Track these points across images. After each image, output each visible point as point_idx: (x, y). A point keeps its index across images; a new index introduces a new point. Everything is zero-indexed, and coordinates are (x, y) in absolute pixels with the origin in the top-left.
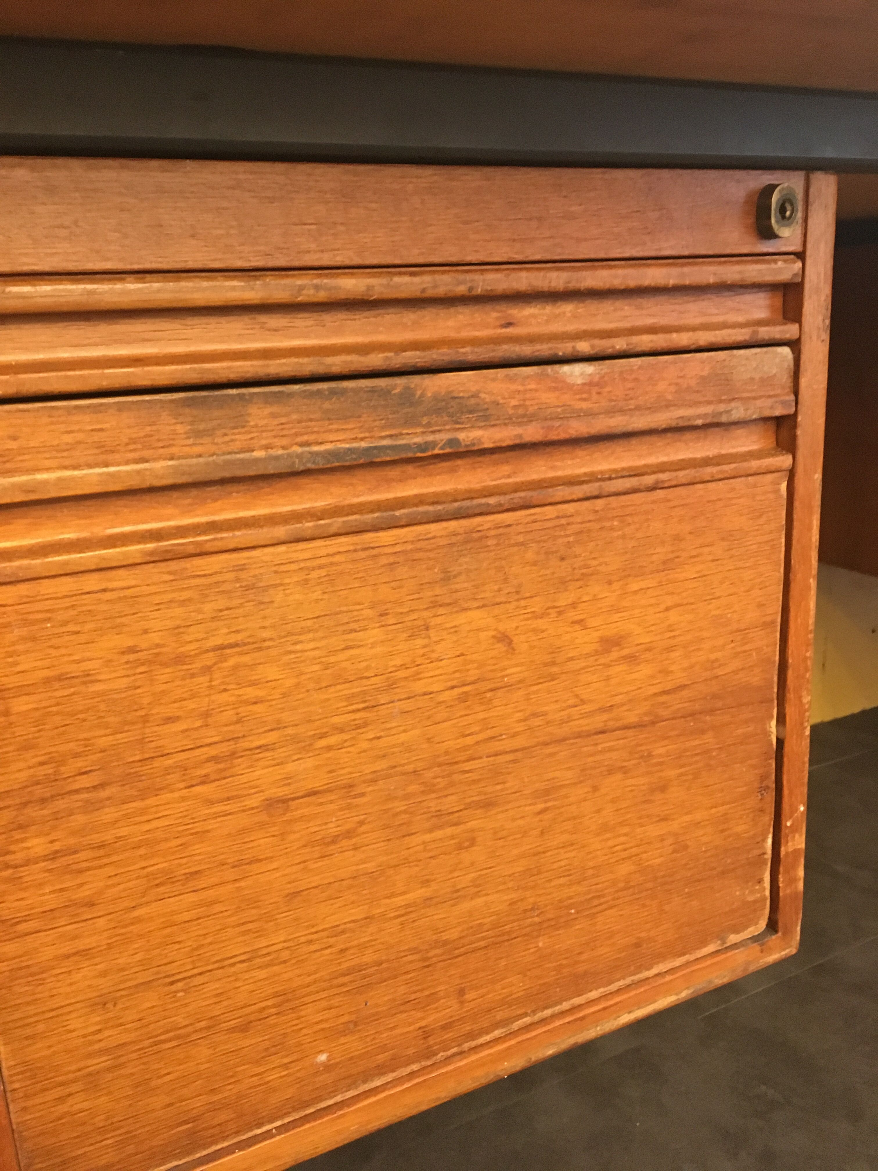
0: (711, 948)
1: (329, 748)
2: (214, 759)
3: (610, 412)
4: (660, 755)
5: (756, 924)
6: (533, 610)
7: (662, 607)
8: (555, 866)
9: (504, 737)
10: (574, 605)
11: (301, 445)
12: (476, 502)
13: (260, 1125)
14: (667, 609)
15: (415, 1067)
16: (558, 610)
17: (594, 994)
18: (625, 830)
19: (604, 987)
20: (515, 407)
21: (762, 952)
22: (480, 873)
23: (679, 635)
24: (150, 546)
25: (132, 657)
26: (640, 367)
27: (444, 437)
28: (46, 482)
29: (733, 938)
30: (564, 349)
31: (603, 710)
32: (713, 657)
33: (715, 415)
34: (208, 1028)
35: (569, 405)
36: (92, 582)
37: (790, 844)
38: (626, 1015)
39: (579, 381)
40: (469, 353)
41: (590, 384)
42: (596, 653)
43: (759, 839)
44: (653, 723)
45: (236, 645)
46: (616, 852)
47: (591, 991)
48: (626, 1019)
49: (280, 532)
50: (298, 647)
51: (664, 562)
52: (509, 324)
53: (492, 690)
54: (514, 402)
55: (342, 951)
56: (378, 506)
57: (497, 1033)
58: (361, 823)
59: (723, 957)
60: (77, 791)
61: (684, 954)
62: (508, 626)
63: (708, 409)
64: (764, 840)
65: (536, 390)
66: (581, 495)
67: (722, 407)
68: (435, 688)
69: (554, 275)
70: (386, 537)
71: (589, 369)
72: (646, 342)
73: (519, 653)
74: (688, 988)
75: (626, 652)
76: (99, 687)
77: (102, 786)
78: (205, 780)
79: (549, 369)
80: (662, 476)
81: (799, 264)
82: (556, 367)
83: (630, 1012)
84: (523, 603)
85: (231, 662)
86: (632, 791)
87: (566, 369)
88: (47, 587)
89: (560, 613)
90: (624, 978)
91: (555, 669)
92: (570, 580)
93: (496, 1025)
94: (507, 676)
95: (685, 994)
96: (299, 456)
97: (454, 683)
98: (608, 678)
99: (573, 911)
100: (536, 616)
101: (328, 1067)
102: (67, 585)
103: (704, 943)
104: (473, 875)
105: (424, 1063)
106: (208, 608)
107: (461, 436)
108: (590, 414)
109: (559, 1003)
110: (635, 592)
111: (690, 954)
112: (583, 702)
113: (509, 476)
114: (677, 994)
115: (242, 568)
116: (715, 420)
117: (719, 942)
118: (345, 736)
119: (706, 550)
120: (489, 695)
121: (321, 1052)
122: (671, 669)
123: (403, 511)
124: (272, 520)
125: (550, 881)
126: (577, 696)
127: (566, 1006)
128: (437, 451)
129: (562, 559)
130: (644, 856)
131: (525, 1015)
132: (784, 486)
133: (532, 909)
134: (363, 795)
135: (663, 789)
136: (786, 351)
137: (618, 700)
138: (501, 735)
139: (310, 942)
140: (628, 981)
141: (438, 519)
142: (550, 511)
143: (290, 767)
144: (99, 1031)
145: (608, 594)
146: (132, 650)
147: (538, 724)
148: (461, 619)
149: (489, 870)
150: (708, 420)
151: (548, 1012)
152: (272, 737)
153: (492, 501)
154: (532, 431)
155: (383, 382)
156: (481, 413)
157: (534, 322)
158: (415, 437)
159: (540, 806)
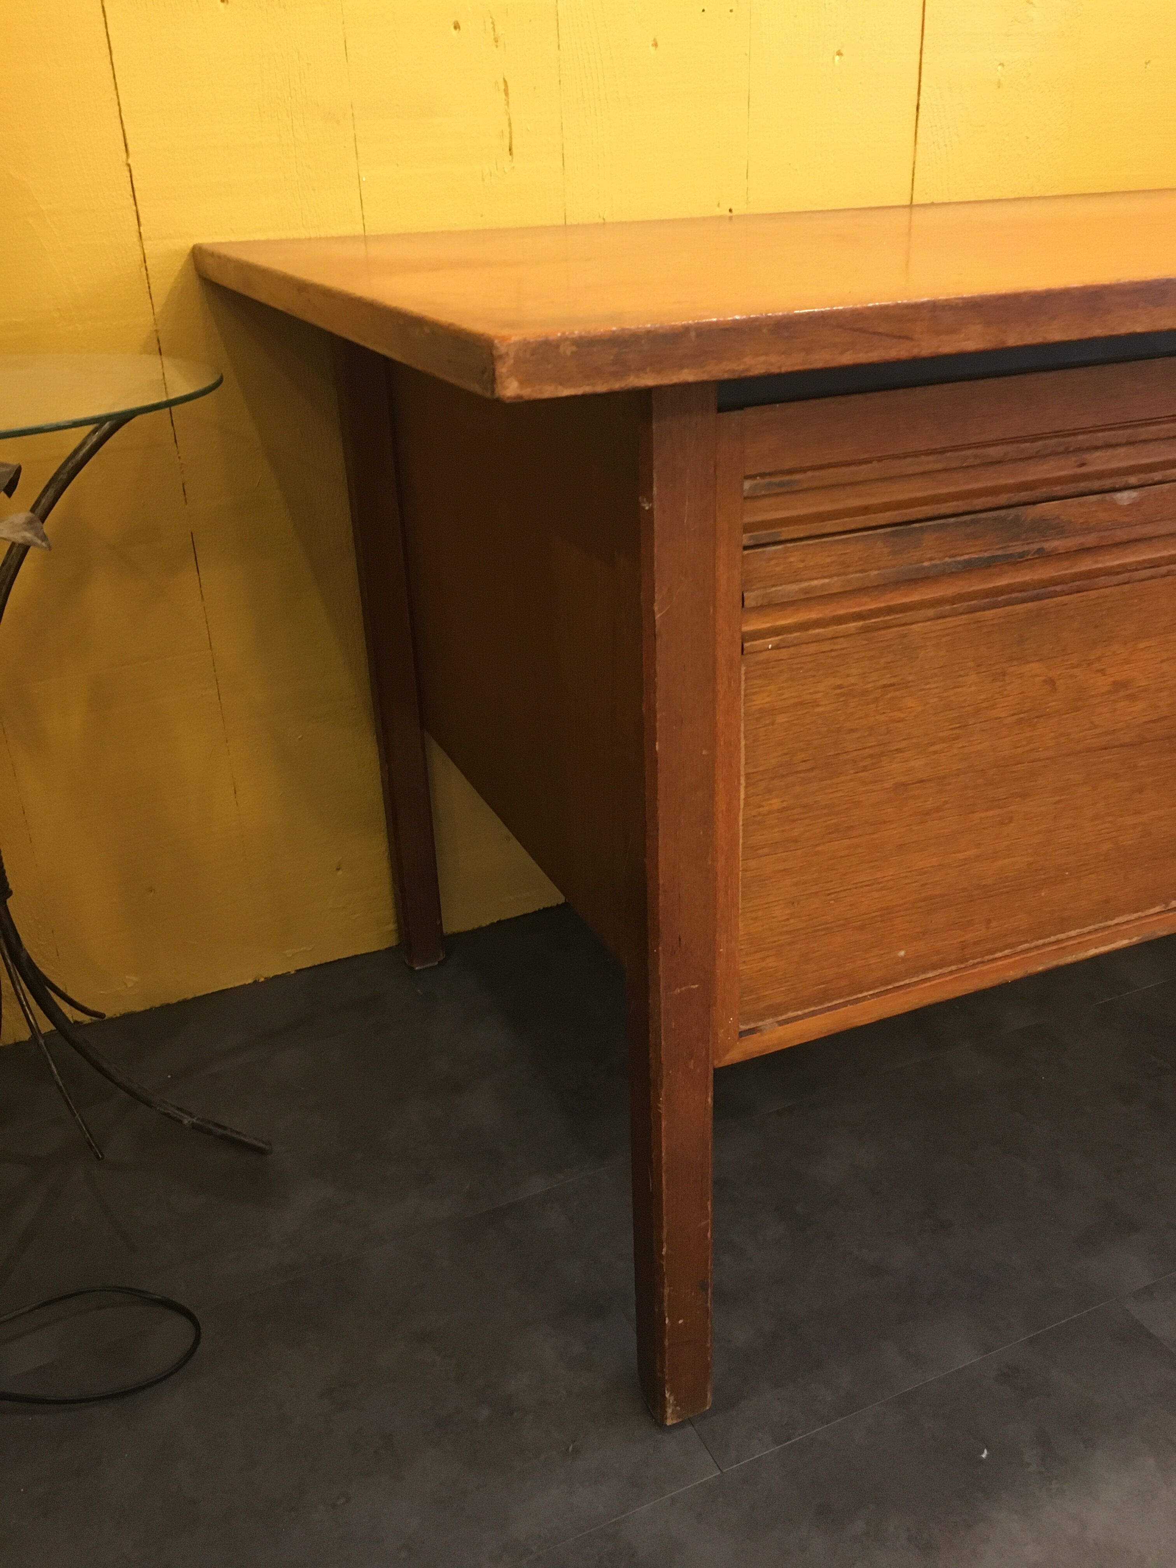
0: (1157, 909)
1: (935, 752)
2: (871, 756)
3: (1144, 523)
4: (1142, 766)
6: (1072, 662)
7: (1159, 660)
8: (1060, 841)
9: (1040, 749)
10: (1099, 659)
11: (950, 557)
12: (1048, 589)
13: (861, 992)
14: (1162, 661)
15: (953, 968)
16: (1088, 662)
17: (1073, 933)
18: (1111, 819)
19: (1080, 928)
20: (1081, 523)
22: (1012, 841)
23: (1167, 680)
24: (861, 621)
25: (838, 691)
27: (1036, 546)
28: (815, 587)
30: (1120, 481)
31: (1108, 733)
34: (843, 925)
35: (1116, 520)
36: (826, 647)
38: (1093, 949)
39: (1126, 504)
41: (1133, 504)
42: (1109, 692)
44: (1141, 743)
45: (894, 685)
46: (1102, 834)
47: (1070, 931)
48: (1093, 952)
50: (928, 686)
51: (1165, 628)
52: (1082, 465)
53: (1037, 717)
54: (1081, 521)
55: (922, 885)
56: (987, 593)
57: (1007, 952)
58: (946, 802)
59: (1165, 916)
60: (797, 772)
61: (1137, 912)
62: (1054, 673)
65: (1096, 511)
66: (1118, 581)
68: (1003, 715)
70: (989, 614)
71: (1134, 494)
73: (1059, 692)
74: (1137, 936)
75: (1129, 692)
76: (819, 709)
77: (812, 769)
78: (865, 769)
79: (1107, 496)
82: (1112, 494)
83: (1096, 948)
84: (1066, 657)
85: (889, 696)
86: (1120, 791)
87: (1118, 495)
88: (804, 649)
89: (1089, 665)
90: (1094, 924)
91: (1080, 704)
92: (1100, 641)
93: (1006, 947)
94: (1049, 707)
95: (1135, 940)
96: (949, 564)
97: (1015, 711)
98: (1115, 710)
99: (1067, 873)
100: (1073, 666)
101: (904, 960)
102: (813, 648)
103: (1153, 905)
104: (1007, 843)
105: (958, 966)
106: (883, 660)
107: (1046, 545)
108: (1130, 525)
110: (1142, 650)
111: (1142, 911)
113: (1067, 569)
114: (1129, 939)
115: (904, 636)
117: (1164, 905)
118: (945, 745)
120: (1035, 720)
121: (901, 950)
122: (1158, 705)
123: (1003, 597)
125: (1055, 851)
126: (1092, 723)
127: (1052, 939)
128: (1029, 557)
129: (1096, 627)
130: (1120, 838)
131: (1027, 942)
133: (1041, 869)
134: (949, 784)
135: (1141, 791)
137: (1119, 726)
138: (1039, 748)
139: (906, 877)
140: (1096, 926)
141: (1024, 601)
142: (1094, 594)
143: (912, 763)
144: (788, 919)
145: (1123, 651)
146: (840, 687)
147: (1063, 741)
148: (1026, 668)
149: (1018, 840)
151: (1041, 942)
152: (904, 744)
153: (1058, 588)
154: (1090, 540)
155: (1002, 513)
156: (1059, 529)
157: (1099, 462)
158: (1017, 548)
159: (1057, 798)
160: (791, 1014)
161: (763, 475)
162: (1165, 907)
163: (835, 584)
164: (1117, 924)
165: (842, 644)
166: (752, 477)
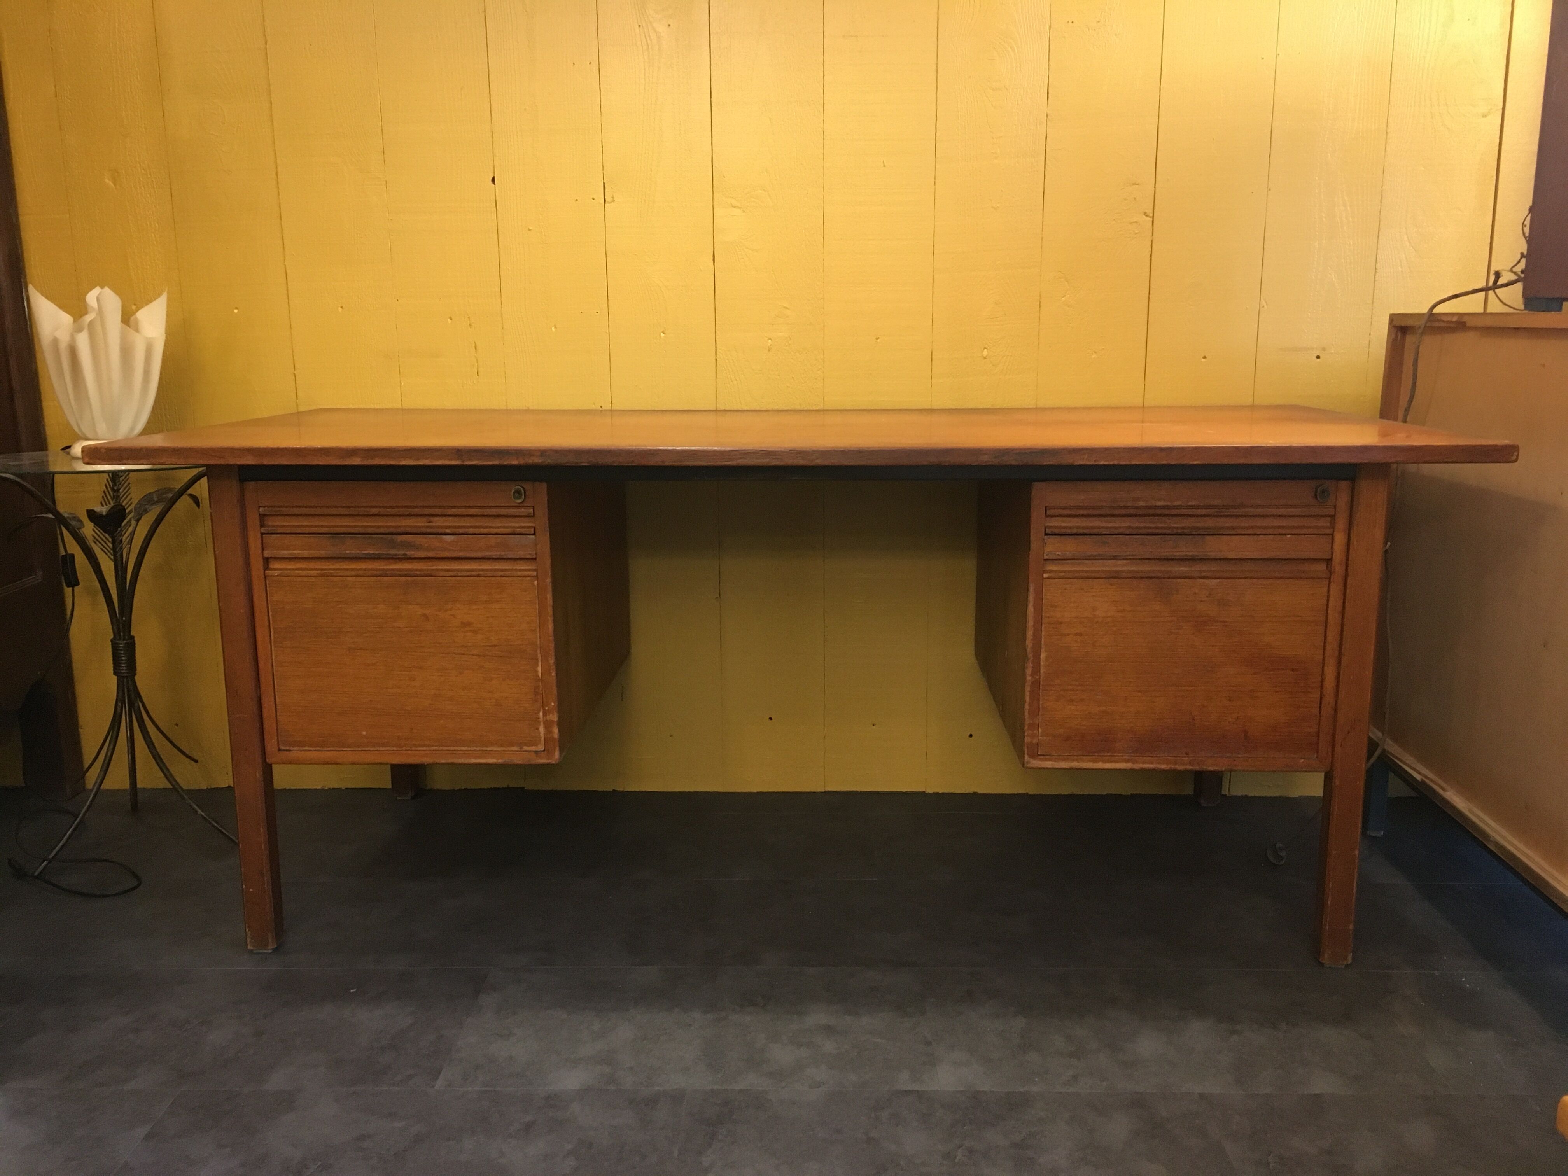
0: (516, 749)
2: (335, 632)
3: (462, 551)
4: (488, 668)
5: (537, 745)
6: (435, 608)
7: (486, 616)
8: (446, 696)
10: (450, 609)
11: (360, 551)
12: (413, 572)
14: (488, 617)
15: (395, 749)
16: (445, 610)
17: (463, 748)
18: (474, 691)
20: (427, 546)
21: (537, 757)
22: (418, 690)
23: (493, 627)
24: (319, 572)
25: (314, 600)
26: (472, 538)
27: (402, 552)
28: (295, 553)
29: (525, 748)
30: (443, 531)
31: (463, 646)
32: (509, 637)
33: (500, 555)
34: (331, 710)
35: (446, 548)
36: (305, 579)
37: (548, 717)
38: (477, 760)
39: (449, 541)
40: (409, 530)
41: (454, 541)
42: (460, 627)
43: (536, 712)
44: (484, 656)
45: (341, 602)
46: (471, 698)
48: (473, 761)
49: (353, 573)
50: (359, 605)
51: (486, 601)
52: (430, 522)
54: (426, 545)
55: (371, 701)
56: (385, 570)
57: (425, 748)
59: (520, 753)
61: (504, 747)
62: (427, 612)
63: (498, 553)
64: (539, 713)
65: (435, 542)
66: (449, 575)
67: (503, 553)
68: (402, 626)
69: (437, 510)
70: (386, 579)
71: (453, 537)
72: (471, 531)
73: (431, 621)
74: (501, 759)
75: (472, 629)
76: (306, 606)
78: (332, 637)
79: (438, 536)
80: (481, 573)
81: (532, 510)
82: (441, 536)
83: (479, 759)
84: (431, 605)
85: (340, 606)
86: (476, 678)
87: (444, 537)
90: (478, 747)
91: (444, 629)
92: (449, 601)
94: (426, 628)
96: (359, 553)
97: (408, 626)
98: (465, 636)
99: (454, 715)
100: (437, 610)
101: (366, 736)
102: (300, 579)
103: (514, 746)
104: (416, 690)
105: (399, 749)
106: (335, 590)
107: (408, 553)
108: (454, 551)
109: (450, 746)
110: (474, 609)
112: (455, 642)
114: (498, 759)
115: (345, 581)
116: (501, 557)
119: (503, 600)
121: (364, 731)
122: (491, 639)
124: (353, 570)
125: (445, 701)
126: (453, 640)
127: (452, 748)
128: (400, 557)
129: (446, 594)
130: (483, 703)
131: (436, 746)
132: (536, 583)
133: (438, 709)
135: (490, 681)
136: (533, 536)
137: (469, 644)
139: (361, 694)
140: (480, 749)
141: (401, 576)
142: (441, 578)
143: (356, 639)
144: (300, 700)
145: (464, 608)
146: (315, 598)
148: (410, 607)
149: (422, 691)
150: (498, 557)
151: (446, 748)
152: (350, 630)
153: (418, 573)
154: (430, 555)
155: (384, 536)
156: (417, 548)
157: (438, 522)
158: (393, 552)
159: (440, 674)
160: (307, 748)
161: (268, 507)
162: (521, 749)
163: (306, 553)
164: (490, 751)
165: (313, 579)
166: (264, 507)
